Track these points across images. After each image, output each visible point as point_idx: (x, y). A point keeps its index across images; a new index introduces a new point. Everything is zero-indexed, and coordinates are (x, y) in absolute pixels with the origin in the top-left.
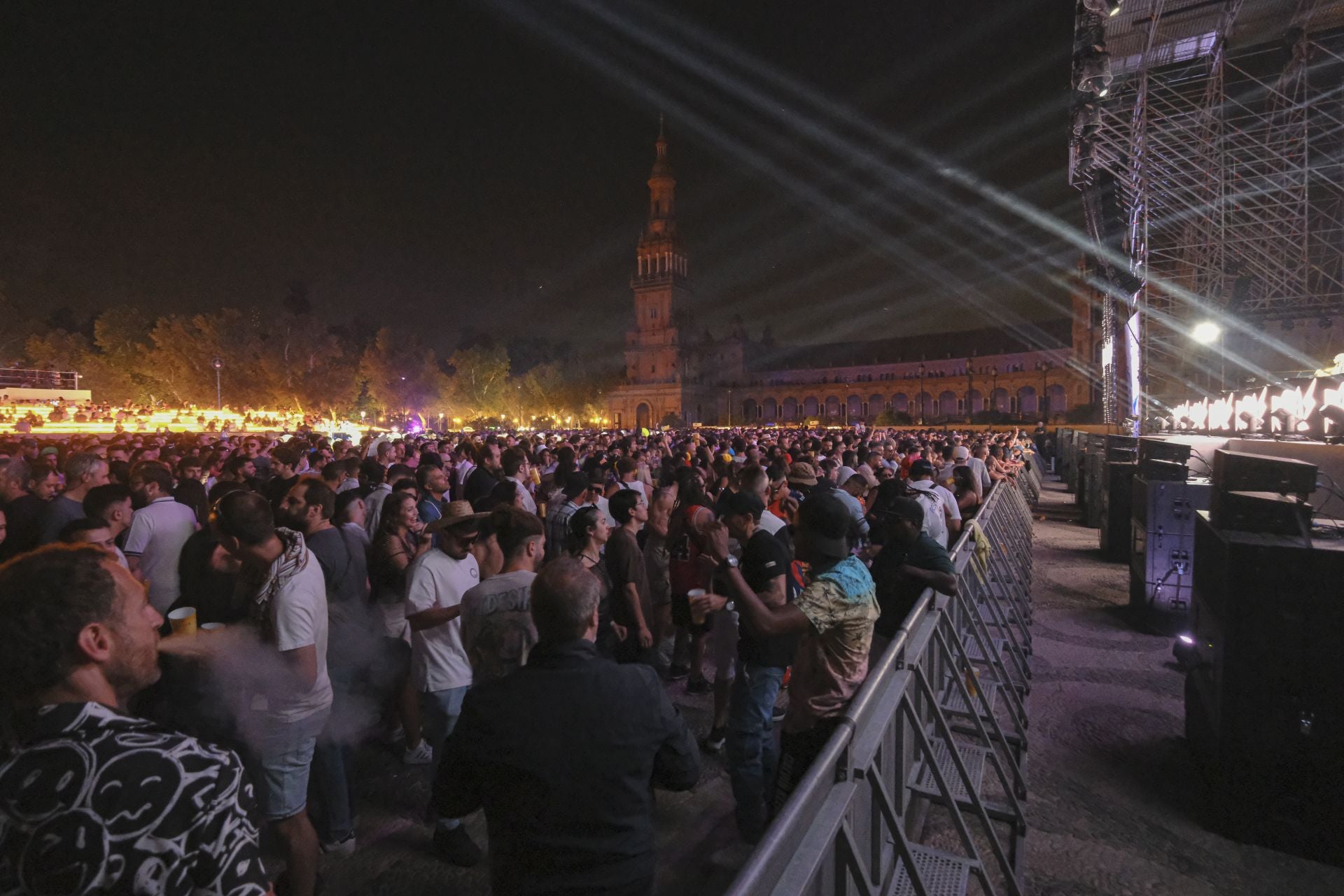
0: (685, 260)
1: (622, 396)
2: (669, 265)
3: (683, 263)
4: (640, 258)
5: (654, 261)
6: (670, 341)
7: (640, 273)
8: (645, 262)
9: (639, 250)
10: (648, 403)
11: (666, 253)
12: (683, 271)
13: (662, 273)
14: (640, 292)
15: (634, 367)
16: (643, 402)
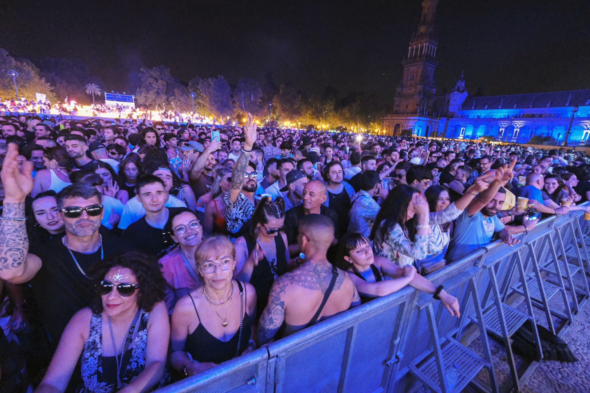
0: (436, 48)
1: (388, 119)
2: (425, 51)
3: (434, 49)
4: (410, 48)
5: (417, 49)
6: (418, 92)
7: (409, 56)
8: (412, 50)
9: (410, 43)
10: (401, 124)
11: (425, 44)
12: (433, 54)
13: (420, 56)
14: (407, 67)
15: (397, 106)
16: (398, 123)
